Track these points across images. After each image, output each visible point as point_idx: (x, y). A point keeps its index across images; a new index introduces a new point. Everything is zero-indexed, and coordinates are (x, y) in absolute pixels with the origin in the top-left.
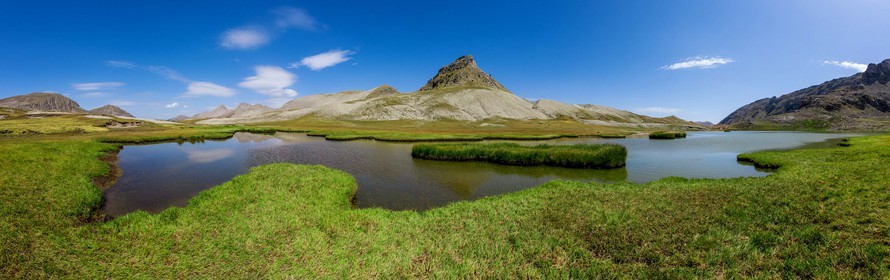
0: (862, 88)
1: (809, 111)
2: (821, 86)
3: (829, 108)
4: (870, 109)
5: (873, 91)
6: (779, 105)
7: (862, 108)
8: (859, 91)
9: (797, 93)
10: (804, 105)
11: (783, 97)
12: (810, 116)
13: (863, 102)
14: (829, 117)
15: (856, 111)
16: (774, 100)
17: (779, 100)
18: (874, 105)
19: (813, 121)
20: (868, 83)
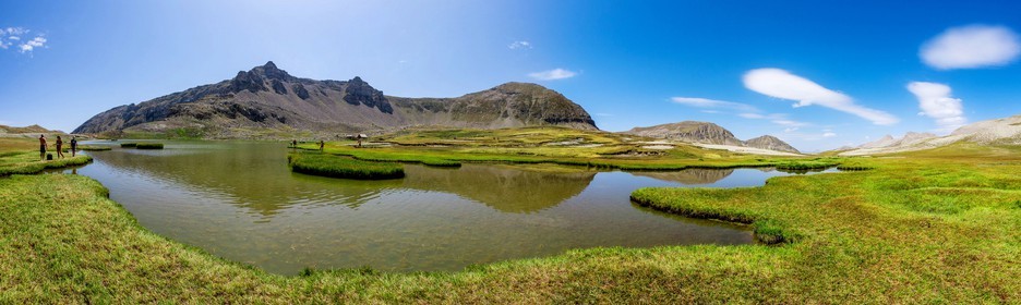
0: (231, 96)
1: (180, 120)
2: (185, 93)
3: (200, 117)
4: (241, 118)
5: (243, 99)
6: (138, 113)
7: (233, 117)
8: (229, 100)
9: (158, 100)
10: (174, 113)
11: (143, 104)
12: (181, 125)
13: (234, 111)
14: (202, 126)
15: (227, 121)
16: (132, 107)
17: (137, 108)
18: (246, 114)
19: (187, 130)
20: (238, 90)
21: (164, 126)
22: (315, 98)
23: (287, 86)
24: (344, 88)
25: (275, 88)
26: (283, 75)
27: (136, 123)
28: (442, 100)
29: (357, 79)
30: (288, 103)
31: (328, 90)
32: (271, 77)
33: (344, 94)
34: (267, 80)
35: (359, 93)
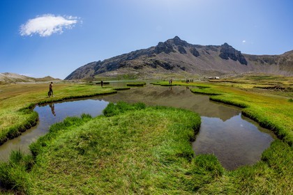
0: (155, 56)
1: (125, 70)
2: (129, 54)
3: (136, 68)
4: (159, 68)
5: (161, 57)
6: (103, 66)
7: (155, 67)
8: (153, 58)
9: (114, 58)
10: (122, 66)
12: (126, 72)
13: (156, 64)
14: (137, 73)
15: (151, 69)
16: (99, 63)
17: (103, 63)
18: (162, 66)
19: (128, 75)
20: (158, 53)
21: (116, 74)
22: (203, 56)
23: (186, 49)
24: (219, 49)
25: (179, 50)
26: (184, 43)
27: (101, 72)
28: (273, 56)
29: (226, 44)
30: (186, 59)
31: (210, 51)
32: (178, 44)
33: (219, 53)
34: (175, 46)
35: (228, 53)
